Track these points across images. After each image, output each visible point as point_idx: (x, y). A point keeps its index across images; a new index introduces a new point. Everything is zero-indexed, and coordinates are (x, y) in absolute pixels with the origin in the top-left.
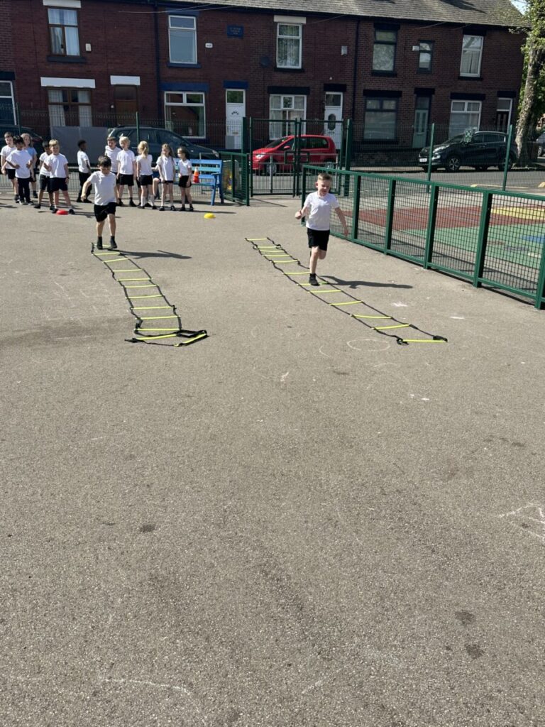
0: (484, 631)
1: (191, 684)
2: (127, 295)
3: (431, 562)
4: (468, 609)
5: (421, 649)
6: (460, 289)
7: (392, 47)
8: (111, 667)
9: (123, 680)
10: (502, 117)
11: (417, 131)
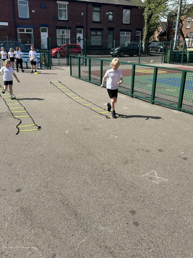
0: (139, 216)
1: (38, 246)
2: (6, 104)
3: (120, 194)
4: (133, 209)
5: (118, 225)
6: (126, 98)
7: (99, 13)
8: (8, 243)
9: (12, 247)
10: (138, 38)
11: (109, 42)
